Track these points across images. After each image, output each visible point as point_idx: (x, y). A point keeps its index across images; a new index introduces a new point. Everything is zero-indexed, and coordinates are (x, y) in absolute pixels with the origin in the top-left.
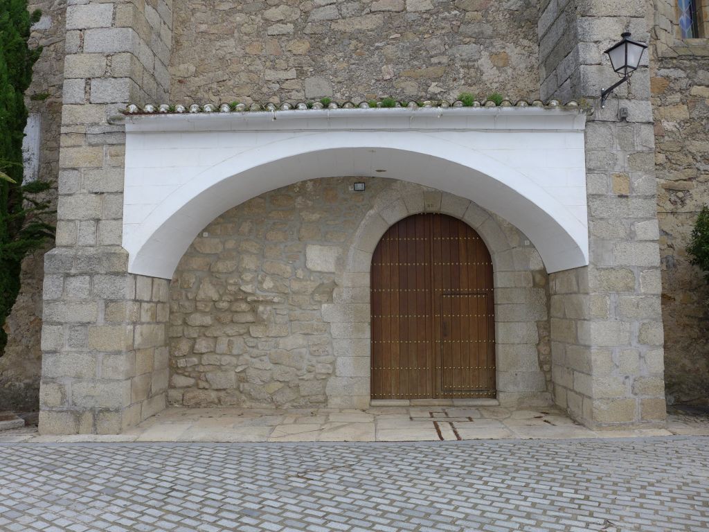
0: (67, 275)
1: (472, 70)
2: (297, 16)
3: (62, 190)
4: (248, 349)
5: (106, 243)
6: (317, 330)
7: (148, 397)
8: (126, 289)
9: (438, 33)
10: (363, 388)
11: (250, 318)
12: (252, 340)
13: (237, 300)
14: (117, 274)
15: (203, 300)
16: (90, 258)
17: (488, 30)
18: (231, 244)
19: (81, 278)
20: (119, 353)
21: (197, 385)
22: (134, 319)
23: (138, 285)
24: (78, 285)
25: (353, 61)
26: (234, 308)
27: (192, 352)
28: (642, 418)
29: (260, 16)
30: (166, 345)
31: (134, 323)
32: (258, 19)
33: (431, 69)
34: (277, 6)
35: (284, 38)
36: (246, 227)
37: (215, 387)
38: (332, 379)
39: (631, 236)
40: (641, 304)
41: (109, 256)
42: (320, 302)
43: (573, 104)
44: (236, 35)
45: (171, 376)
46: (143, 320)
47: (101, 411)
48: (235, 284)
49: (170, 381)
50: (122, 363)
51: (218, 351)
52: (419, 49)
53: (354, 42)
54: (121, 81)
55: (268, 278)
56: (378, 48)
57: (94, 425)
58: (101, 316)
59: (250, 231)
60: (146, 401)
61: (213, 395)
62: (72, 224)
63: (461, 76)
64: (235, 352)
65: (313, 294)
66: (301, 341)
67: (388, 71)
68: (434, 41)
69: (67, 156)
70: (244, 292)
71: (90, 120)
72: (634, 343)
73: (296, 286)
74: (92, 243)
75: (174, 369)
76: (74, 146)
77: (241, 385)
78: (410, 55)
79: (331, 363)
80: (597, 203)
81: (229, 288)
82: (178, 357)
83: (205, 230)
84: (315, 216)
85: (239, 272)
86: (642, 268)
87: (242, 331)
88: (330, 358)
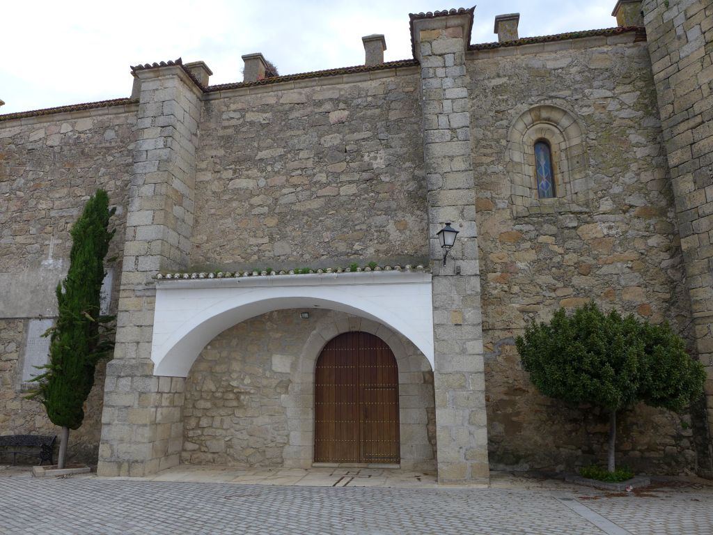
0: (119, 377)
1: (382, 233)
2: (270, 202)
3: (119, 324)
4: (234, 425)
5: (143, 357)
6: (278, 413)
7: (165, 455)
8: (152, 385)
9: (361, 209)
10: (308, 454)
11: (235, 403)
12: (236, 419)
13: (227, 391)
14: (147, 376)
15: (206, 391)
16: (132, 367)
17: (394, 205)
18: (224, 354)
19: (126, 378)
20: (145, 425)
21: (200, 449)
22: (156, 404)
23: (160, 382)
24: (125, 382)
25: (305, 230)
26: (225, 397)
27: (198, 427)
28: (472, 477)
29: (247, 202)
30: (181, 421)
31: (157, 407)
32: (246, 205)
33: (355, 233)
34: (258, 195)
35: (262, 216)
36: (234, 342)
37: (211, 451)
38: (287, 446)
39: (463, 351)
40: (471, 397)
41: (143, 365)
42: (280, 393)
43: (420, 266)
44: (232, 215)
45: (184, 443)
46: (163, 405)
47: (133, 462)
48: (227, 380)
49: (183, 446)
50: (147, 432)
51: (214, 426)
52: (347, 221)
53: (306, 217)
54: (155, 257)
55: (247, 377)
56: (321, 221)
57: (129, 471)
58: (137, 402)
59: (237, 345)
60: (163, 458)
61: (210, 456)
62: (123, 345)
63: (375, 237)
64: (224, 427)
65: (275, 388)
66: (267, 420)
67: (327, 236)
68: (358, 215)
69: (123, 303)
70: (233, 386)
71: (136, 281)
72: (466, 424)
73: (265, 382)
74: (134, 357)
75: (186, 438)
76: (127, 297)
77: (228, 450)
78: (342, 225)
79: (286, 436)
80: (440, 330)
81: (223, 383)
82: (189, 430)
83: (208, 344)
84: (278, 335)
85: (229, 372)
86: (471, 373)
87: (230, 413)
88: (286, 432)
